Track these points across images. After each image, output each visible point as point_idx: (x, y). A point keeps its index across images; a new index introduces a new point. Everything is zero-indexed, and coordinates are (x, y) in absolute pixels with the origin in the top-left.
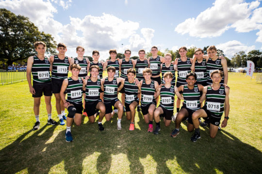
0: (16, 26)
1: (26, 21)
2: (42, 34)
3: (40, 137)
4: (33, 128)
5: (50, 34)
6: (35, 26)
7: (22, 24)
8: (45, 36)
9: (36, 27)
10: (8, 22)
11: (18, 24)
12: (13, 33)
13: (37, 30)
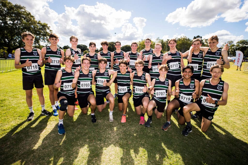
0: (13, 15)
1: (23, 10)
2: (39, 23)
3: (33, 128)
4: (27, 118)
5: (46, 23)
6: (32, 15)
7: (20, 13)
8: (42, 25)
9: (32, 17)
10: (6, 11)
11: (15, 14)
12: (12, 22)
13: (34, 19)
